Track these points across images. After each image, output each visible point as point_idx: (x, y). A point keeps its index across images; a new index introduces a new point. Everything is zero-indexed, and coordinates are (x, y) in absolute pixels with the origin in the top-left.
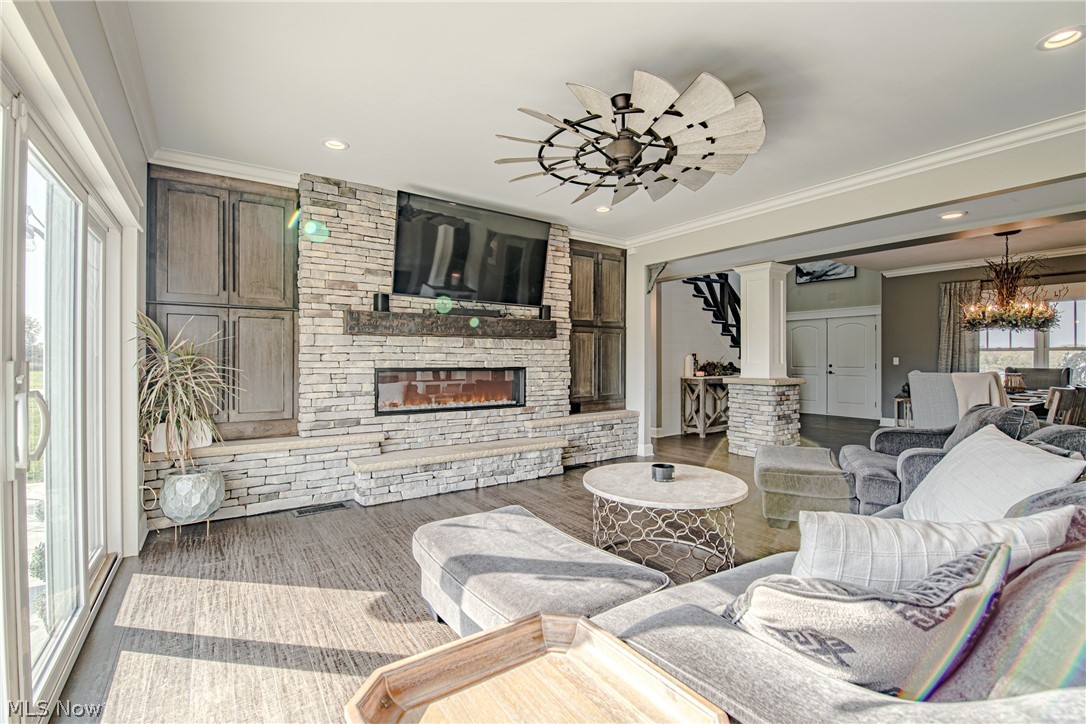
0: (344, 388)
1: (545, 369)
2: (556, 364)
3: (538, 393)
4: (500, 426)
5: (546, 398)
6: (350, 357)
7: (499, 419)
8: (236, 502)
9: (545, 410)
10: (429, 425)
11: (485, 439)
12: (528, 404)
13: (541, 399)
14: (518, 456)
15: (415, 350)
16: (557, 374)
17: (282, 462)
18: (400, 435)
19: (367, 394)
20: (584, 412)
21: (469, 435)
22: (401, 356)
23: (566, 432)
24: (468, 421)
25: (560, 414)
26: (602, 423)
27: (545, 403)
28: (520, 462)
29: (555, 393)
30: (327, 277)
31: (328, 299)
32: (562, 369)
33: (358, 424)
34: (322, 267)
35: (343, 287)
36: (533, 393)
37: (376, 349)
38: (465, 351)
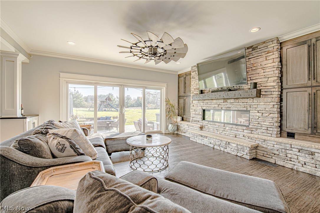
0: (196, 113)
1: (259, 112)
2: (267, 109)
3: (255, 122)
4: (236, 132)
5: (260, 125)
6: (198, 106)
7: (236, 129)
8: (181, 132)
9: (259, 131)
10: (213, 126)
11: (231, 135)
12: (250, 126)
13: (257, 125)
14: (228, 143)
15: (210, 104)
16: (267, 115)
18: (207, 127)
19: (200, 115)
20: (297, 139)
21: (225, 132)
22: (207, 105)
23: (268, 144)
24: (225, 128)
25: (270, 135)
27: (259, 127)
28: (229, 146)
29: (265, 123)
30: (194, 88)
31: (194, 93)
32: (270, 112)
33: (199, 122)
34: (193, 86)
36: (252, 122)
37: (202, 104)
38: (224, 104)
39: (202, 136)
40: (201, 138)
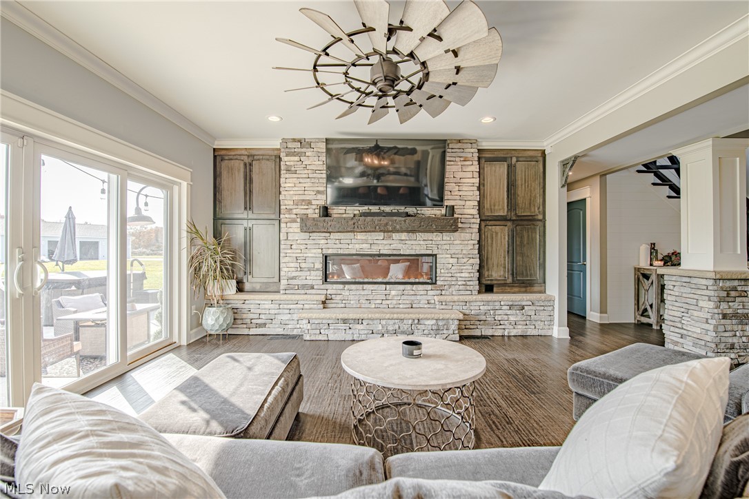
0: (303, 265)
1: (454, 256)
2: (464, 252)
3: (447, 275)
4: (413, 298)
5: (454, 279)
6: (308, 246)
7: (412, 293)
8: (245, 326)
9: (453, 288)
10: (358, 293)
11: (401, 306)
12: (438, 283)
13: (450, 279)
14: (416, 321)
15: (349, 242)
16: (465, 260)
17: (267, 306)
18: (339, 297)
19: (318, 270)
20: (497, 293)
21: (388, 302)
22: (340, 246)
23: (472, 308)
24: (387, 292)
25: (469, 293)
26: (510, 303)
27: (453, 283)
28: (419, 326)
29: (463, 275)
30: (294, 198)
31: (294, 211)
32: (471, 256)
33: (312, 288)
34: (292, 192)
35: (303, 204)
36: (442, 275)
37: (323, 242)
38: (385, 242)
39: (345, 321)
40: (342, 326)
